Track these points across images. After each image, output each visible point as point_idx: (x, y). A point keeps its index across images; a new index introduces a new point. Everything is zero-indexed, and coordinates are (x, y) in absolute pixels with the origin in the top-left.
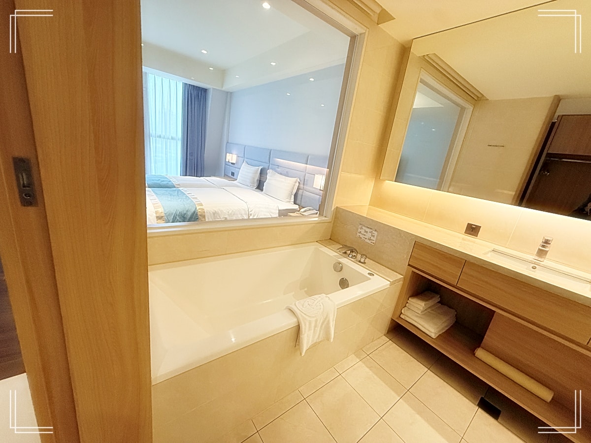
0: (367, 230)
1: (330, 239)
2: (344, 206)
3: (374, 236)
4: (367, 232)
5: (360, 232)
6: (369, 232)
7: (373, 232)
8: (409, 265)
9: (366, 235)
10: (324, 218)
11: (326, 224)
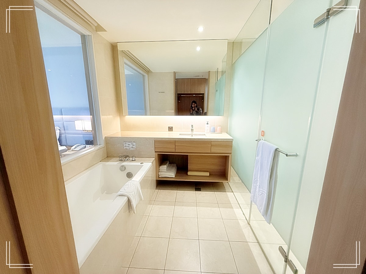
0: (129, 143)
1: (107, 157)
2: (110, 135)
3: (134, 145)
4: (129, 145)
5: (126, 146)
6: (130, 144)
7: (133, 143)
8: (155, 152)
9: (129, 147)
10: (99, 146)
11: (102, 149)
